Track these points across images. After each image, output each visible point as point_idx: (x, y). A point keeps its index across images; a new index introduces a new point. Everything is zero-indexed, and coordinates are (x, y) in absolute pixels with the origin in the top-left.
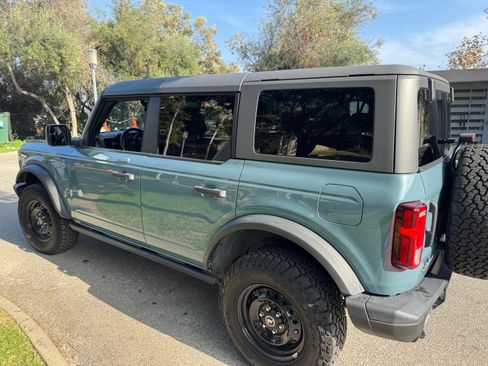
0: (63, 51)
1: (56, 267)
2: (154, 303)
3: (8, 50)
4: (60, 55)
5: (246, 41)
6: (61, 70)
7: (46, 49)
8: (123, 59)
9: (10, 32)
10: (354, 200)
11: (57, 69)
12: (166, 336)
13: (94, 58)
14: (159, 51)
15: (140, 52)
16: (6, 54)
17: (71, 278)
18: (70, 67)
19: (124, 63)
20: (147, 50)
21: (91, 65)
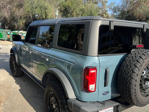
0: (46, 11)
1: (15, 81)
2: (36, 97)
3: (30, 11)
4: (45, 12)
5: (115, 6)
6: (45, 17)
7: (41, 10)
8: (69, 13)
9: (31, 4)
10: (75, 64)
11: (44, 17)
12: (32, 107)
13: (57, 13)
14: (82, 10)
15: (75, 11)
16: (29, 12)
17: (17, 85)
18: (48, 16)
19: (69, 15)
20: (78, 10)
21: (56, 16)
